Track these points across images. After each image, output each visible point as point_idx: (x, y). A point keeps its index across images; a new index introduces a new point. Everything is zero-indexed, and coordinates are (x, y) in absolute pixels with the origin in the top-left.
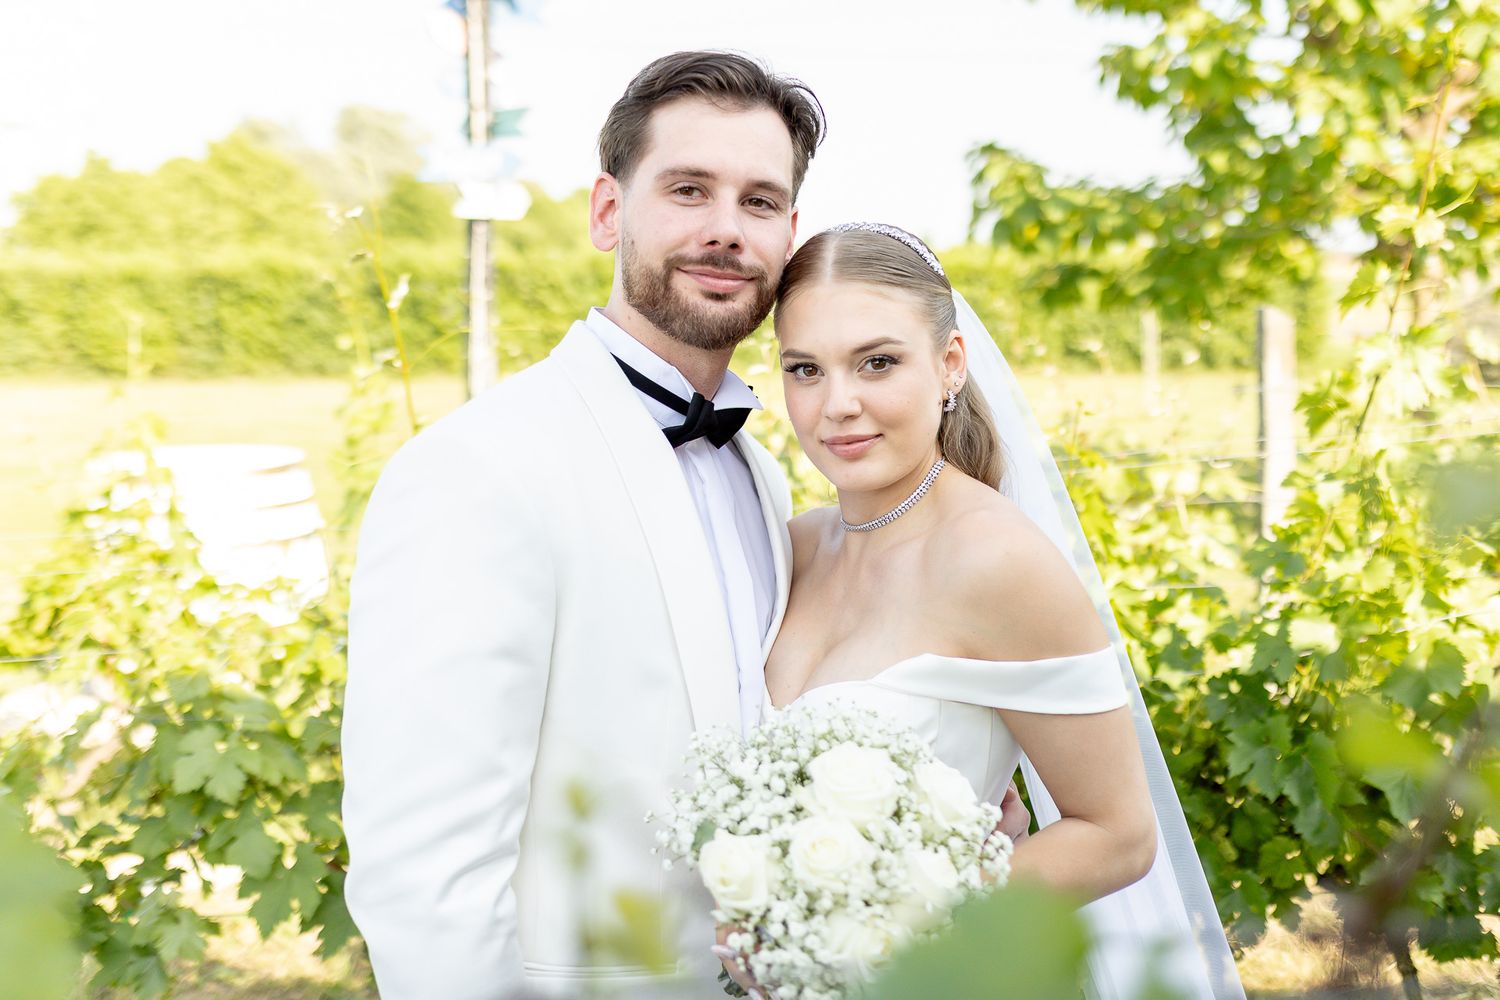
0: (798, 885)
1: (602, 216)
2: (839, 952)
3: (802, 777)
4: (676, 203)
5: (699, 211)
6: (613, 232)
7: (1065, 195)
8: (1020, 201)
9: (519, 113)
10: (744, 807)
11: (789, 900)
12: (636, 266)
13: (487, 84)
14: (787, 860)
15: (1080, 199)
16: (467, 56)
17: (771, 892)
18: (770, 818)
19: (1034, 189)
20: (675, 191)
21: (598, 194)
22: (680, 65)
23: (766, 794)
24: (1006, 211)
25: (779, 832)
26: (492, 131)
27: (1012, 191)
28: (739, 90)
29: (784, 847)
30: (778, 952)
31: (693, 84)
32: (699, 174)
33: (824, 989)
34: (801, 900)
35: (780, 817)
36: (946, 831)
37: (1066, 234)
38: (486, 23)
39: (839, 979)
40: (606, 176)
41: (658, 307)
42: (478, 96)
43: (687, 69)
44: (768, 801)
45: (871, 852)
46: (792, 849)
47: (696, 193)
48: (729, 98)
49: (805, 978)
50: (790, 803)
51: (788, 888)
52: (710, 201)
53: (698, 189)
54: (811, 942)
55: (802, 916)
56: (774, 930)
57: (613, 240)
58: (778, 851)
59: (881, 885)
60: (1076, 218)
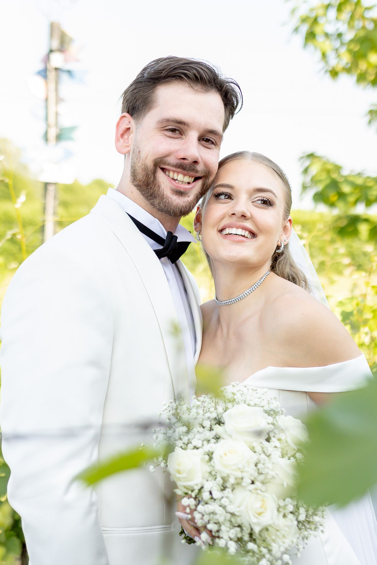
0: (217, 474)
1: (122, 135)
2: (239, 507)
3: (220, 422)
4: (166, 135)
5: (177, 141)
6: (128, 145)
7: (351, 179)
8: (328, 181)
9: (72, 129)
10: (190, 436)
11: (213, 481)
12: (139, 164)
13: (57, 114)
14: (212, 462)
15: (359, 181)
16: (47, 100)
17: (203, 478)
18: (203, 441)
19: (335, 176)
20: (167, 130)
21: (120, 124)
22: (176, 65)
23: (201, 429)
24: (320, 188)
25: (208, 447)
26: (59, 138)
27: (324, 176)
28: (205, 82)
29: (210, 455)
30: (206, 506)
31: (183, 76)
32: (180, 122)
33: (231, 527)
34: (219, 481)
35: (209, 441)
36: (295, 450)
37: (352, 199)
38: (57, 83)
39: (239, 521)
40: (126, 114)
41: (149, 187)
42: (52, 119)
43: (179, 68)
44: (202, 433)
45: (255, 457)
46: (214, 456)
47: (177, 132)
48: (199, 85)
49: (221, 519)
50: (213, 433)
51: (213, 475)
52: (184, 137)
53: (178, 130)
54: (225, 501)
55: (220, 489)
56: (206, 495)
57: (128, 149)
58: (207, 457)
59: (260, 474)
60: (357, 191)
